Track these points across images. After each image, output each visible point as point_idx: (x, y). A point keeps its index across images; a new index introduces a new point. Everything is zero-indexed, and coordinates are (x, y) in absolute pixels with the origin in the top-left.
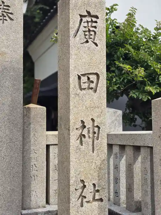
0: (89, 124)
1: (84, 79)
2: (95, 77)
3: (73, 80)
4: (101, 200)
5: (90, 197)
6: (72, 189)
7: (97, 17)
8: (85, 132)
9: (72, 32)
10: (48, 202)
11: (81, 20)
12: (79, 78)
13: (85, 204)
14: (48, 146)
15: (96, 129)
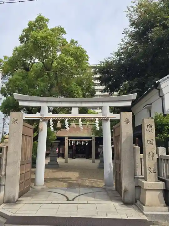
0: (151, 153)
1: (149, 141)
2: (152, 141)
3: (146, 142)
4: (155, 173)
5: (152, 172)
6: (147, 169)
7: (152, 125)
8: (150, 155)
9: (145, 131)
10: (142, 175)
11: (148, 127)
12: (148, 141)
13: (151, 173)
14: (141, 159)
15: (153, 154)
